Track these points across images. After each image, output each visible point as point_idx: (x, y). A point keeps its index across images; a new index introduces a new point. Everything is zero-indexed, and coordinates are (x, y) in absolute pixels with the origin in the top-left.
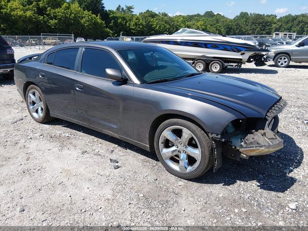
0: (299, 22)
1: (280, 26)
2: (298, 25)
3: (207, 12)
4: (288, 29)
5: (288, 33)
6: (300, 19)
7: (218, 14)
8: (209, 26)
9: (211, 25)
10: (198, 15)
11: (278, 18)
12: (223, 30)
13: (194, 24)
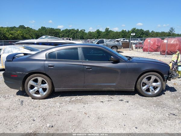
0: (72, 33)
1: (64, 35)
2: (72, 34)
3: (20, 26)
4: (67, 36)
5: (68, 38)
6: (72, 31)
7: (28, 27)
8: (25, 34)
9: (26, 34)
10: (15, 27)
11: (61, 30)
12: (34, 36)
13: (15, 33)
